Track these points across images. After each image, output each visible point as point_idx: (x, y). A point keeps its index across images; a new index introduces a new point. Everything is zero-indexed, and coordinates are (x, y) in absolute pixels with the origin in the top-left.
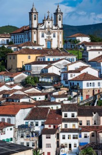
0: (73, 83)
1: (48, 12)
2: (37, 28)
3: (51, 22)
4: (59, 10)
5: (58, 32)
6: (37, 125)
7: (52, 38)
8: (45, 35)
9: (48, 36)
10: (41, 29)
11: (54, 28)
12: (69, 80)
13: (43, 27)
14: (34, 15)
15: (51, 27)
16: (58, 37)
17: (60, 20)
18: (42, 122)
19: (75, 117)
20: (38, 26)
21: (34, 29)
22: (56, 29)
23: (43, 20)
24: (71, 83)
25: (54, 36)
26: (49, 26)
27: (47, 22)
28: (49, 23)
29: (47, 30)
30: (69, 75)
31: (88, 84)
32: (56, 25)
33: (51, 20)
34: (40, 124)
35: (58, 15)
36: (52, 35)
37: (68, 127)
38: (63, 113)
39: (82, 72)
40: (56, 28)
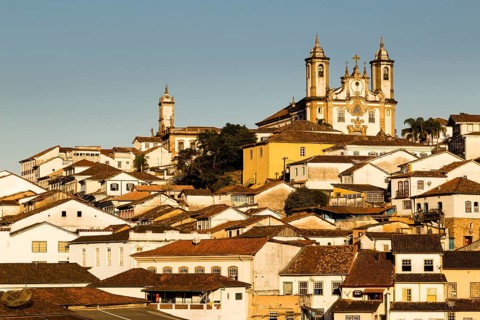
0: (426, 205)
1: (356, 58)
2: (327, 97)
3: (362, 82)
4: (384, 53)
5: (382, 110)
6: (319, 292)
7: (366, 123)
8: (348, 117)
9: (355, 118)
10: (336, 100)
11: (371, 97)
12: (414, 198)
13: (342, 96)
14: (317, 64)
15: (363, 95)
16: (382, 121)
17: (386, 78)
18: (335, 284)
19: (436, 271)
20: (327, 93)
21: (320, 99)
22: (375, 102)
23: (342, 78)
24: (419, 205)
25: (372, 120)
26: (357, 93)
27: (351, 83)
28: (357, 84)
29: (351, 102)
30: (414, 181)
31: (468, 204)
32: (377, 91)
33: (363, 78)
34: (328, 288)
35: (382, 67)
36: (365, 117)
37: (415, 299)
38: (400, 258)
39: (452, 175)
40: (377, 99)
